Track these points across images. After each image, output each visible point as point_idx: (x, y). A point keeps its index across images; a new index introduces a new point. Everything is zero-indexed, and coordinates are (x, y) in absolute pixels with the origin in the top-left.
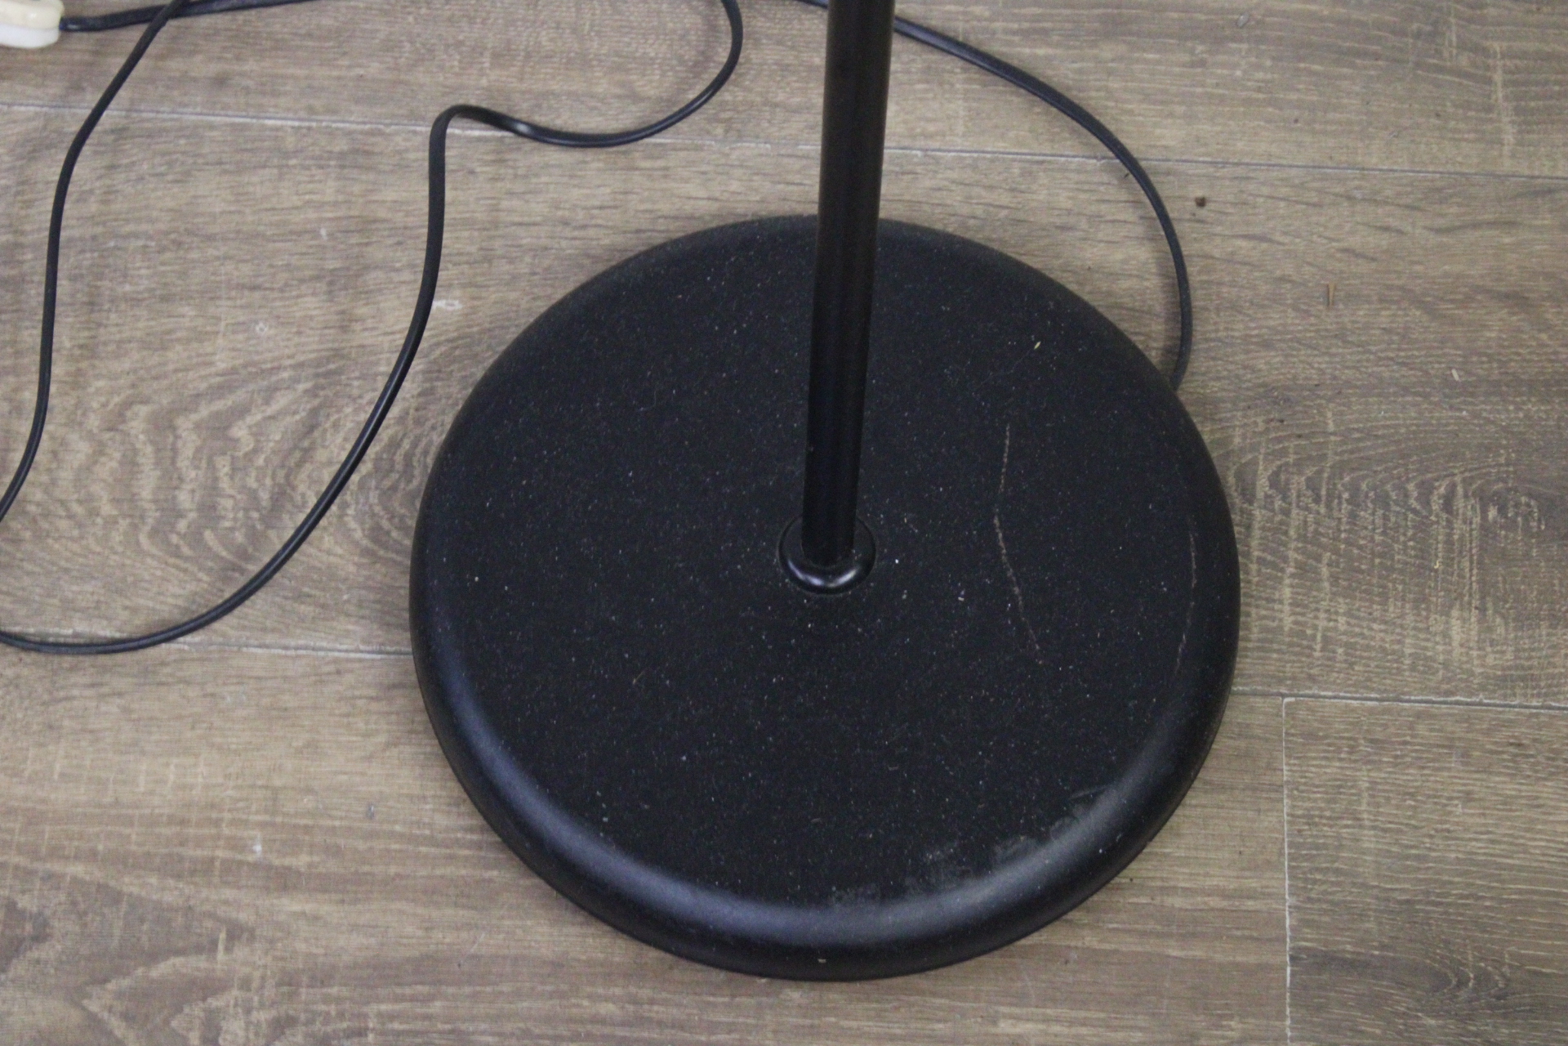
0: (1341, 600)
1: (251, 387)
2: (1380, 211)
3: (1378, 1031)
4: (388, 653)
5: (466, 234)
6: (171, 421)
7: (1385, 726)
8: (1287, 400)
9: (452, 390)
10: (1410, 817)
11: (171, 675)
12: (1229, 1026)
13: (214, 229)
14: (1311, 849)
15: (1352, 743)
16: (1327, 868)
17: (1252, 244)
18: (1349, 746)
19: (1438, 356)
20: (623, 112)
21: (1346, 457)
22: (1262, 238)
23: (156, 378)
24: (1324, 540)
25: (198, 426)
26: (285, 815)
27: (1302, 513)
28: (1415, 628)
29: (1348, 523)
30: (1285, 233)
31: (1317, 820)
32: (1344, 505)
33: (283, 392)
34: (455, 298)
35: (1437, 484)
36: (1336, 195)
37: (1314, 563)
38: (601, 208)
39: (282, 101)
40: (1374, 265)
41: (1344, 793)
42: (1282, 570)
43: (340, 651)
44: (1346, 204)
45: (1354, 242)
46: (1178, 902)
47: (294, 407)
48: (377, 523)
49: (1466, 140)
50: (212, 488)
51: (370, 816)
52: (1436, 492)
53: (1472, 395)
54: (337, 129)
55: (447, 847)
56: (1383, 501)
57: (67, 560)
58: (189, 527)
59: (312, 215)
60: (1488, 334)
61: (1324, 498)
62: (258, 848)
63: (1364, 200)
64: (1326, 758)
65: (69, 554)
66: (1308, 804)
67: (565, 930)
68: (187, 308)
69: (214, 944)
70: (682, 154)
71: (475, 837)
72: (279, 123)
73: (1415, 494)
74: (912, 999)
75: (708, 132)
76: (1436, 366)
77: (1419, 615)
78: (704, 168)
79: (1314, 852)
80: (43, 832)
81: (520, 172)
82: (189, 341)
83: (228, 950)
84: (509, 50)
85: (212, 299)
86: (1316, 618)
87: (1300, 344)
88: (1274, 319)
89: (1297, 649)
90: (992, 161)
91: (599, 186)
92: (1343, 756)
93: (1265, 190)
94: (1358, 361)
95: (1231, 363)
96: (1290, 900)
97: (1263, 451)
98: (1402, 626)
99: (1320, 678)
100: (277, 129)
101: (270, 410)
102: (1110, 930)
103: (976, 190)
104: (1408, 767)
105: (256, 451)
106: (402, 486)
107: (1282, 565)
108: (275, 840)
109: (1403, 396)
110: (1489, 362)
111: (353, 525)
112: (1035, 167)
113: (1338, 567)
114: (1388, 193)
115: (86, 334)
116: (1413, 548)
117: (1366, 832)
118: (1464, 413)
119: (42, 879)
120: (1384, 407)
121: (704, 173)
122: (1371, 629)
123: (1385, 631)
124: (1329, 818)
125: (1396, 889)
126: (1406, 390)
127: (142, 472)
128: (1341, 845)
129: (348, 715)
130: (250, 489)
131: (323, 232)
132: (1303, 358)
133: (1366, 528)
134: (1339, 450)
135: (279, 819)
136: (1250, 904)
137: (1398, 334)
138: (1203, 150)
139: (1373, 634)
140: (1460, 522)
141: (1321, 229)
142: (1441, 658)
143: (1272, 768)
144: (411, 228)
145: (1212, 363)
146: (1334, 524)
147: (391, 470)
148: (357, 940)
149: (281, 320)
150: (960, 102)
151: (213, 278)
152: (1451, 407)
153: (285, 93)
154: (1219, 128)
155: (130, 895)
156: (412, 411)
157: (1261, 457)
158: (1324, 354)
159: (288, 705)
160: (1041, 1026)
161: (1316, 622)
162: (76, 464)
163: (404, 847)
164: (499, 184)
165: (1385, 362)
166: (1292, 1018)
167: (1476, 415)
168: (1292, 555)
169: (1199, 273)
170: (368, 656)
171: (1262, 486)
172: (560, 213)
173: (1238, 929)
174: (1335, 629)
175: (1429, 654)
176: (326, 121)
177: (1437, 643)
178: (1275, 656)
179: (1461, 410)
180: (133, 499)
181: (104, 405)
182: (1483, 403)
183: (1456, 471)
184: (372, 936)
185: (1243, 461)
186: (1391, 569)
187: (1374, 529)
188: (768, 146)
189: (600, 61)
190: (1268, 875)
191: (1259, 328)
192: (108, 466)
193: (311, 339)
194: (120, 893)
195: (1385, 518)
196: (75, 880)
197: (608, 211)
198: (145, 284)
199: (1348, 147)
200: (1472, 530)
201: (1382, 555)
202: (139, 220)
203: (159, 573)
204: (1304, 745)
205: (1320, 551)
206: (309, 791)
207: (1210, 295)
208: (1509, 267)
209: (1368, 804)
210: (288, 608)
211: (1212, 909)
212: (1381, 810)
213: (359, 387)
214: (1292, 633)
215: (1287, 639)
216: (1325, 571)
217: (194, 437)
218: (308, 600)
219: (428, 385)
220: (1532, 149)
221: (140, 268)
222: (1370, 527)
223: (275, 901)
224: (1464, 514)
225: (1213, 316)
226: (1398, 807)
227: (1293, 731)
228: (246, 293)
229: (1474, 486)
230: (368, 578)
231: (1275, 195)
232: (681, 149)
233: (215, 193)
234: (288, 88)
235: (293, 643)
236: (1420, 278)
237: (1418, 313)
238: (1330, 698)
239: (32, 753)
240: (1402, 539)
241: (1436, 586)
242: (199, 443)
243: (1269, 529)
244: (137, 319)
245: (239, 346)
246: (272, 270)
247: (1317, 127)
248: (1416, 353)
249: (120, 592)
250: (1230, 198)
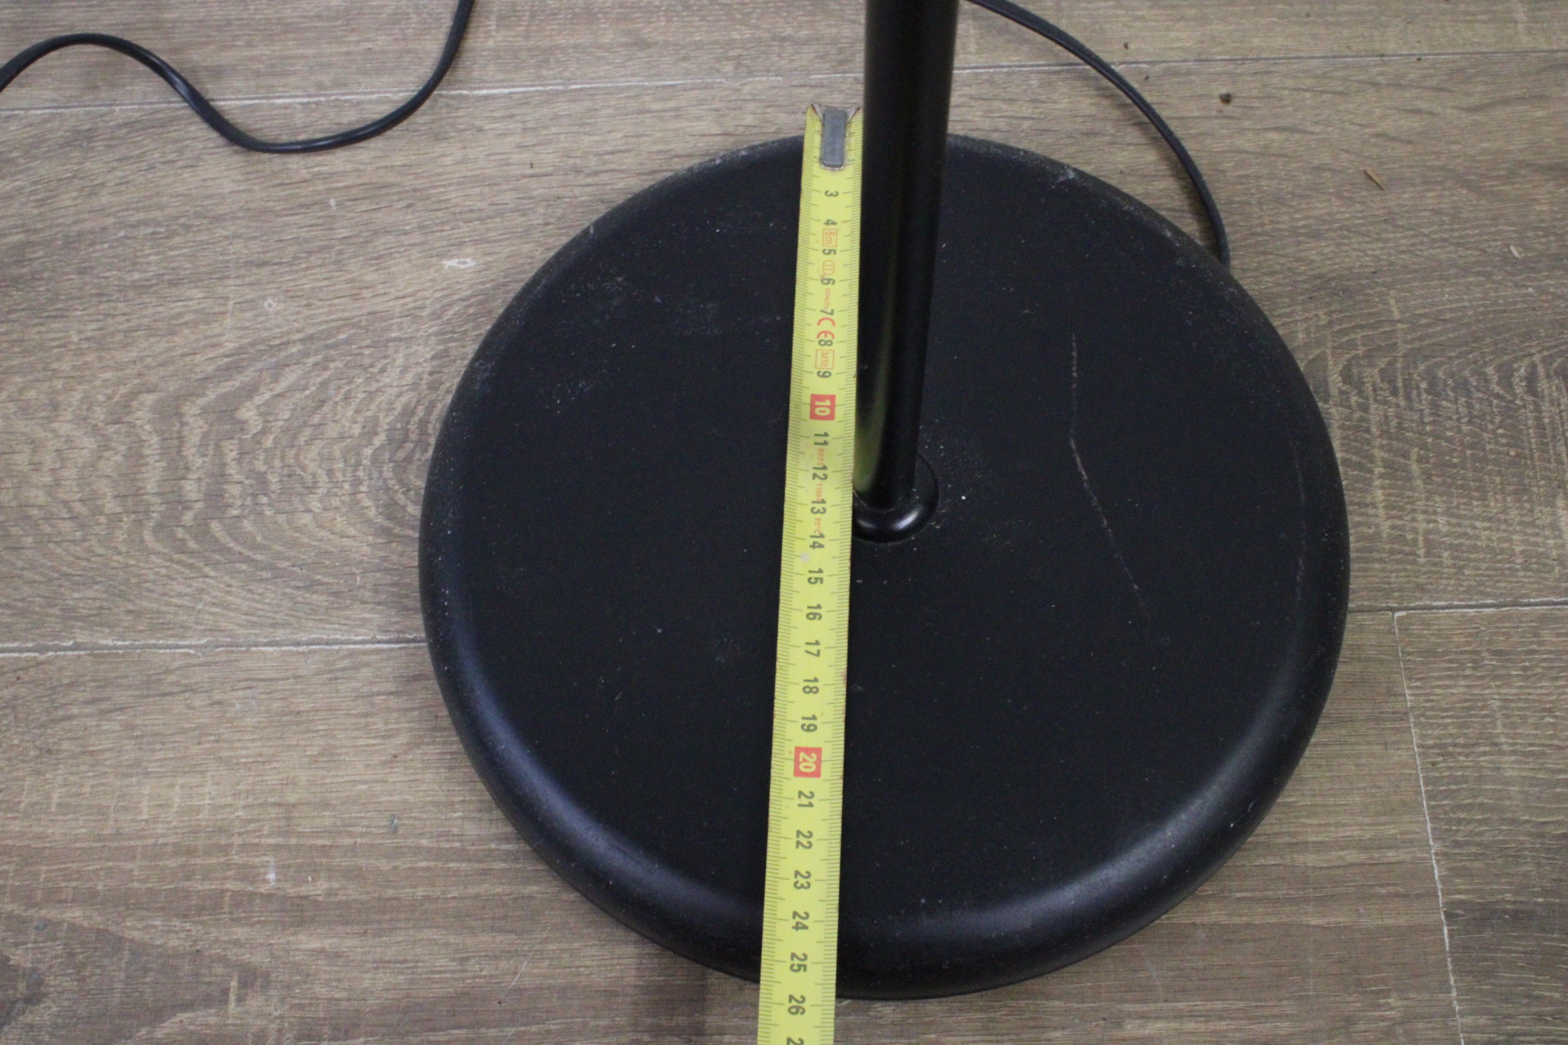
0: (1437, 498)
1: (259, 365)
2: (1407, 94)
3: (1557, 995)
4: (408, 641)
5: (477, 190)
6: (178, 407)
7: (1508, 635)
8: (1345, 290)
9: (466, 350)
10: (1552, 737)
11: (177, 684)
12: (1388, 1004)
13: (223, 209)
14: (1448, 784)
15: (1475, 657)
16: (1470, 804)
17: (1284, 135)
18: (1474, 661)
19: (1492, 233)
20: (631, 59)
21: (1417, 345)
22: (1293, 130)
23: (163, 364)
24: (1409, 434)
25: (205, 411)
26: (300, 835)
27: (1381, 407)
28: (1520, 524)
29: (1432, 414)
30: (1316, 123)
31: (1450, 749)
32: (1424, 396)
33: (292, 367)
34: (468, 256)
35: (1516, 366)
36: (1359, 82)
37: (1402, 460)
38: (613, 153)
39: (292, 80)
40: (1410, 148)
41: (1476, 716)
42: (1370, 471)
43: (355, 643)
44: (1371, 91)
45: (1387, 126)
46: (1310, 859)
47: (303, 383)
48: (391, 498)
49: (1478, 21)
50: (220, 476)
51: (395, 830)
52: (1516, 374)
53: (1533, 270)
54: (346, 101)
55: (480, 861)
56: (1463, 387)
57: (70, 565)
58: (195, 519)
59: (320, 186)
60: (1538, 208)
61: (1401, 391)
62: (272, 876)
63: (1389, 85)
64: (1450, 677)
65: (71, 559)
66: (1437, 732)
67: (618, 951)
68: (195, 291)
69: (225, 992)
70: (693, 94)
71: (509, 847)
72: (288, 101)
73: (1496, 378)
74: (1022, 1003)
75: (718, 71)
76: (1493, 244)
77: (1522, 508)
78: (717, 105)
79: (1453, 787)
80: (38, 874)
81: (529, 125)
82: (196, 324)
83: (240, 1000)
84: (516, 11)
85: (220, 279)
86: (1414, 520)
87: (1350, 231)
88: (1320, 208)
89: (1399, 557)
90: (1008, 74)
91: (609, 132)
92: (1468, 672)
93: (1289, 83)
94: (1413, 245)
95: (1282, 256)
96: (1435, 847)
97: (1329, 345)
98: (1506, 521)
99: (1430, 587)
100: (286, 107)
101: (279, 388)
102: (1239, 899)
103: (996, 104)
104: (1540, 679)
105: (264, 432)
106: (417, 456)
107: (1370, 465)
108: (289, 866)
109: (1464, 277)
110: (1546, 236)
111: (367, 502)
112: (1054, 77)
113: (1428, 462)
114: (1412, 76)
115: (94, 326)
116: (1502, 436)
117: (1507, 758)
118: (1530, 289)
119: (37, 928)
120: (1447, 290)
121: (716, 110)
122: (1475, 528)
123: (1490, 529)
124: (1464, 746)
125: (1550, 822)
126: (1466, 270)
127: (147, 464)
128: (1481, 776)
129: (366, 715)
130: (258, 472)
131: (332, 202)
132: (1355, 246)
133: (1450, 418)
134: (1409, 337)
135: (293, 841)
136: (1391, 855)
137: (1447, 214)
138: (1220, 48)
139: (1477, 532)
140: (1547, 404)
141: (1352, 116)
142: (1554, 553)
143: (1392, 693)
144: (419, 190)
145: (1262, 258)
146: (1416, 417)
147: (405, 439)
148: (384, 978)
149: (290, 294)
150: (970, 22)
151: (221, 258)
152: (1516, 285)
153: (295, 73)
154: (1232, 27)
155: (132, 941)
156: (425, 376)
157: (1329, 351)
158: (1378, 240)
159: (302, 708)
160: (1174, 1025)
161: (1416, 525)
162: (80, 461)
163: (432, 864)
164: (508, 139)
165: (1439, 244)
166: (1457, 988)
167: (1541, 290)
168: (1378, 453)
169: (1235, 168)
170: (385, 646)
171: (1335, 381)
172: (572, 161)
173: (1381, 886)
174: (1438, 532)
175: (1541, 550)
176: (335, 94)
177: (1547, 538)
178: (1377, 566)
179: (1526, 287)
180: (138, 493)
181: (109, 398)
182: (1547, 277)
183: (1533, 351)
184: (401, 973)
185: (1311, 357)
186: (1485, 460)
187: (1459, 420)
188: (779, 78)
189: (605, 13)
190: (1406, 818)
191: (1307, 218)
192: (113, 461)
193: (321, 311)
194: (121, 939)
195: (1469, 406)
196: (73, 927)
197: (620, 155)
198: (153, 270)
199: (1363, 36)
200: (1561, 412)
201: (1472, 446)
202: (148, 208)
203: (164, 571)
204: (1423, 663)
205: (1406, 446)
206: (326, 805)
207: (1248, 189)
208: (1548, 140)
209: (1504, 726)
210: (300, 599)
211: (1352, 865)
212: (1519, 731)
213: (370, 355)
214: (1392, 540)
215: (1387, 547)
216: (1415, 468)
217: (201, 422)
218: (320, 587)
219: (441, 347)
220: (1545, 25)
221: (149, 255)
222: (1455, 417)
223: (291, 938)
224: (1550, 395)
225: (1257, 210)
226: (1536, 726)
227: (1409, 649)
228: (255, 270)
229: (1555, 365)
230: (385, 559)
231: (1299, 86)
232: (692, 89)
233: (225, 174)
234: (297, 68)
235: (304, 637)
236: (1459, 157)
237: (1464, 192)
238: (1443, 608)
239: (29, 781)
240: (1490, 427)
241: (1535, 473)
242: (206, 428)
243: (1349, 428)
244: (144, 305)
245: (247, 324)
246: (281, 245)
247: (1330, 19)
248: (1469, 232)
249: (123, 596)
250: (1255, 92)
